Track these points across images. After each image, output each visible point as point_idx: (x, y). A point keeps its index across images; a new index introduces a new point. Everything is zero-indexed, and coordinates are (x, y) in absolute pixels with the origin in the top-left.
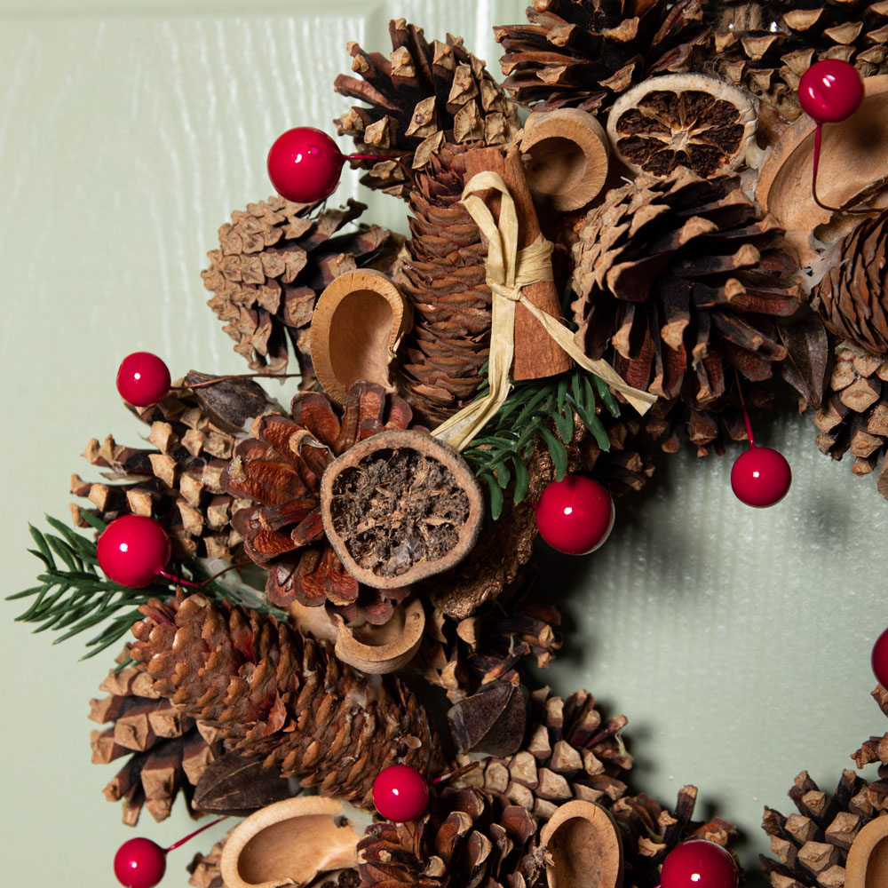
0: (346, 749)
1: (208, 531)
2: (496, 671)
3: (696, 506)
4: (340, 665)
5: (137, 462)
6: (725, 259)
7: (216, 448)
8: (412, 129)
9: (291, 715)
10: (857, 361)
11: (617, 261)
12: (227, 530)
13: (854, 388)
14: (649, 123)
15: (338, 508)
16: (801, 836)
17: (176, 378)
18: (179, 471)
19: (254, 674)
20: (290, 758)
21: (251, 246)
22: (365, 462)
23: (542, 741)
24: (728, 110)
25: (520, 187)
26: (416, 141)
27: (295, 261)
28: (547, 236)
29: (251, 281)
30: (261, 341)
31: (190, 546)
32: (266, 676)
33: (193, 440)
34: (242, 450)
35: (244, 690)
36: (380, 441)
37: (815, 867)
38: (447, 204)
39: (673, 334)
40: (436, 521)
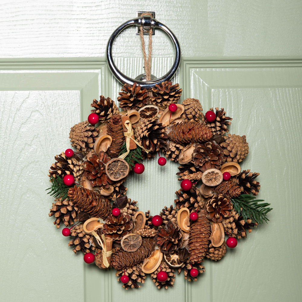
2: (119, 195)
6: (160, 131)
8: (108, 113)
9: (96, 203)
10: (172, 144)
11: (147, 132)
13: (172, 148)
14: (145, 112)
16: (168, 215)
18: (73, 167)
19: (90, 197)
21: (81, 131)
22: (112, 163)
23: (128, 205)
24: (156, 109)
27: (89, 133)
29: (82, 137)
32: (92, 198)
35: (89, 200)
37: (170, 219)
38: (117, 124)
40: (122, 170)
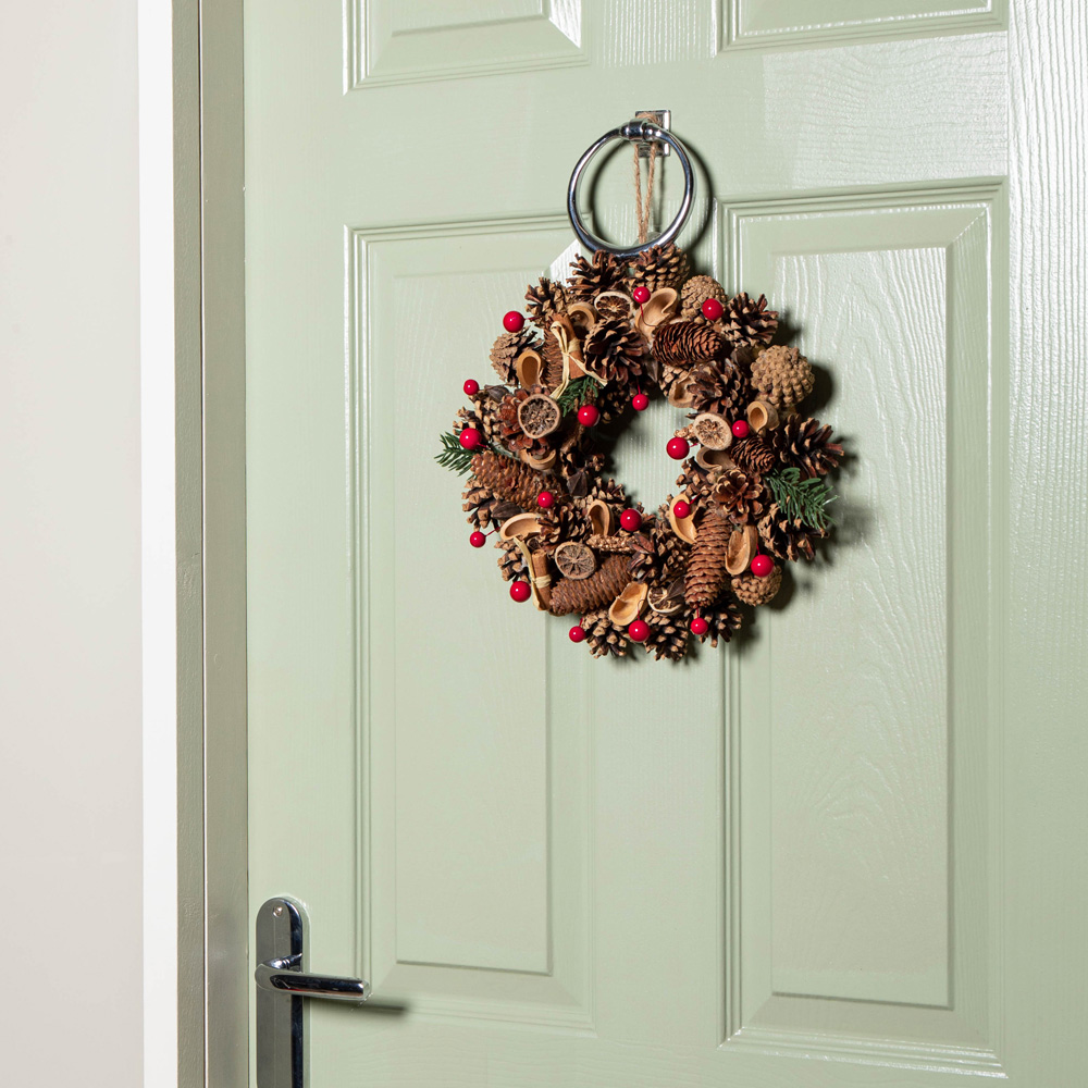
0: (534, 493)
1: (493, 433)
3: (646, 420)
4: (532, 469)
5: (472, 415)
7: (494, 408)
8: (544, 309)
9: (517, 483)
10: (668, 368)
12: (499, 433)
14: (605, 305)
15: (523, 418)
17: (482, 387)
18: (483, 415)
19: (506, 471)
20: (518, 497)
21: (502, 347)
22: (529, 404)
23: (594, 491)
24: (624, 301)
25: (568, 325)
26: (545, 313)
27: (514, 350)
28: (578, 338)
29: (502, 357)
30: (506, 375)
31: (487, 437)
32: (509, 472)
33: (487, 406)
34: (501, 407)
35: (503, 477)
36: (532, 397)
39: (604, 362)
40: (549, 419)
